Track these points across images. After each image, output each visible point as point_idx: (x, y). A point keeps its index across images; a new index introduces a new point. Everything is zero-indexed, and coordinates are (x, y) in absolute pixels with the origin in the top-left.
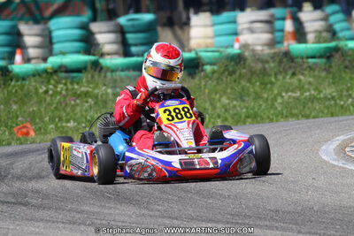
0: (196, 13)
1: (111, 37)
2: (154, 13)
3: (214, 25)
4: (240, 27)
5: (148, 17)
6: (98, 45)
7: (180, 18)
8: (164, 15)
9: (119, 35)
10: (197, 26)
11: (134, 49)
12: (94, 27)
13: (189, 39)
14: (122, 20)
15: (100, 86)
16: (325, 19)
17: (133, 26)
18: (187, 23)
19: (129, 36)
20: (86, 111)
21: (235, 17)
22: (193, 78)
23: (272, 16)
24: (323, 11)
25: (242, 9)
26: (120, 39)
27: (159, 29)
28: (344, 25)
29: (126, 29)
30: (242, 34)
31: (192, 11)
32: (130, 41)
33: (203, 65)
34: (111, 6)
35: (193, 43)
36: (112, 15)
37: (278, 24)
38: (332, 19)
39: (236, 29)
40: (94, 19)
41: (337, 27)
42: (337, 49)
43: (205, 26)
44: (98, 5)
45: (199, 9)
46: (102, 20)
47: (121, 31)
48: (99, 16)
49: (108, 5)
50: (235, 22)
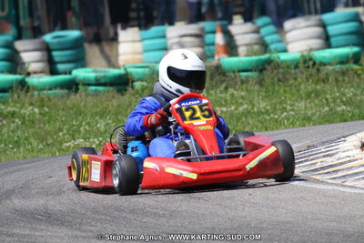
0: (124, 28)
1: (36, 55)
2: (80, 29)
3: (142, 40)
4: (170, 42)
5: (74, 34)
6: (24, 63)
7: (107, 33)
8: (91, 31)
9: (45, 53)
10: (125, 42)
11: (61, 67)
12: (19, 45)
13: (117, 55)
14: (48, 38)
15: (26, 105)
16: (257, 31)
17: (59, 43)
18: (115, 39)
19: (55, 54)
20: (13, 132)
21: (165, 32)
22: (122, 95)
23: (202, 29)
24: (254, 23)
25: (171, 23)
26: (46, 57)
27: (86, 45)
28: (275, 37)
29: (52, 47)
30: (171, 49)
31: (119, 27)
32: (57, 59)
33: (133, 82)
34: (36, 24)
35: (122, 59)
36: (37, 32)
37: (208, 38)
38: (263, 31)
39: (166, 43)
40: (19, 37)
41: (268, 39)
42: (269, 62)
43: (134, 41)
44: (22, 23)
45: (126, 24)
46: (26, 38)
47: (47, 49)
48: (24, 33)
49: (32, 22)
50: (164, 37)
